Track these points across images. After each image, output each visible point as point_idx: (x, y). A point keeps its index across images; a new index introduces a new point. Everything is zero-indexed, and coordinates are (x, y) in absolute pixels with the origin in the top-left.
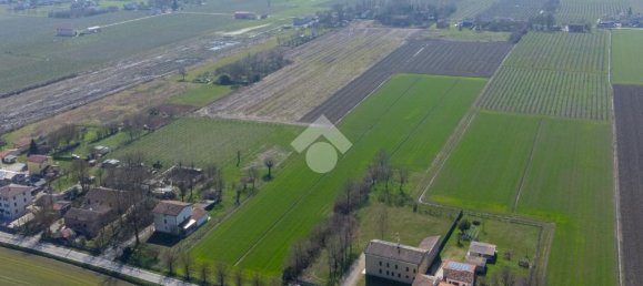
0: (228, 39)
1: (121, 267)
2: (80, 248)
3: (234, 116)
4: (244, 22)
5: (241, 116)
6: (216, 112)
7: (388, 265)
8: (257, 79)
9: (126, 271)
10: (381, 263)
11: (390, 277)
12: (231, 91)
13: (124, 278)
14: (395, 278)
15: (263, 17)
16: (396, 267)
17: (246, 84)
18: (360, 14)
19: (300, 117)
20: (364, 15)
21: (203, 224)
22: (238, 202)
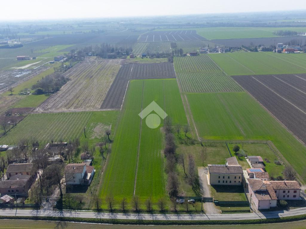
0: (22, 70)
1: (62, 213)
2: (23, 206)
3: (60, 111)
4: (24, 62)
5: (64, 110)
6: (48, 109)
7: (224, 177)
8: (57, 90)
9: (67, 215)
10: (219, 177)
11: (225, 184)
12: (47, 97)
13: (69, 219)
14: (228, 183)
15: (34, 58)
16: (229, 177)
17: (53, 93)
18: (87, 54)
19: (99, 107)
20: (90, 54)
21: (94, 175)
22: (104, 158)
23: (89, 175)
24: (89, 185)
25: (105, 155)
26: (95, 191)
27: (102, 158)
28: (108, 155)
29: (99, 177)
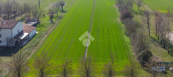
21: (34, 36)
22: (52, 22)
23: (26, 34)
24: (22, 47)
25: (54, 20)
26: (27, 55)
27: (50, 22)
28: (58, 21)
29: (40, 38)
